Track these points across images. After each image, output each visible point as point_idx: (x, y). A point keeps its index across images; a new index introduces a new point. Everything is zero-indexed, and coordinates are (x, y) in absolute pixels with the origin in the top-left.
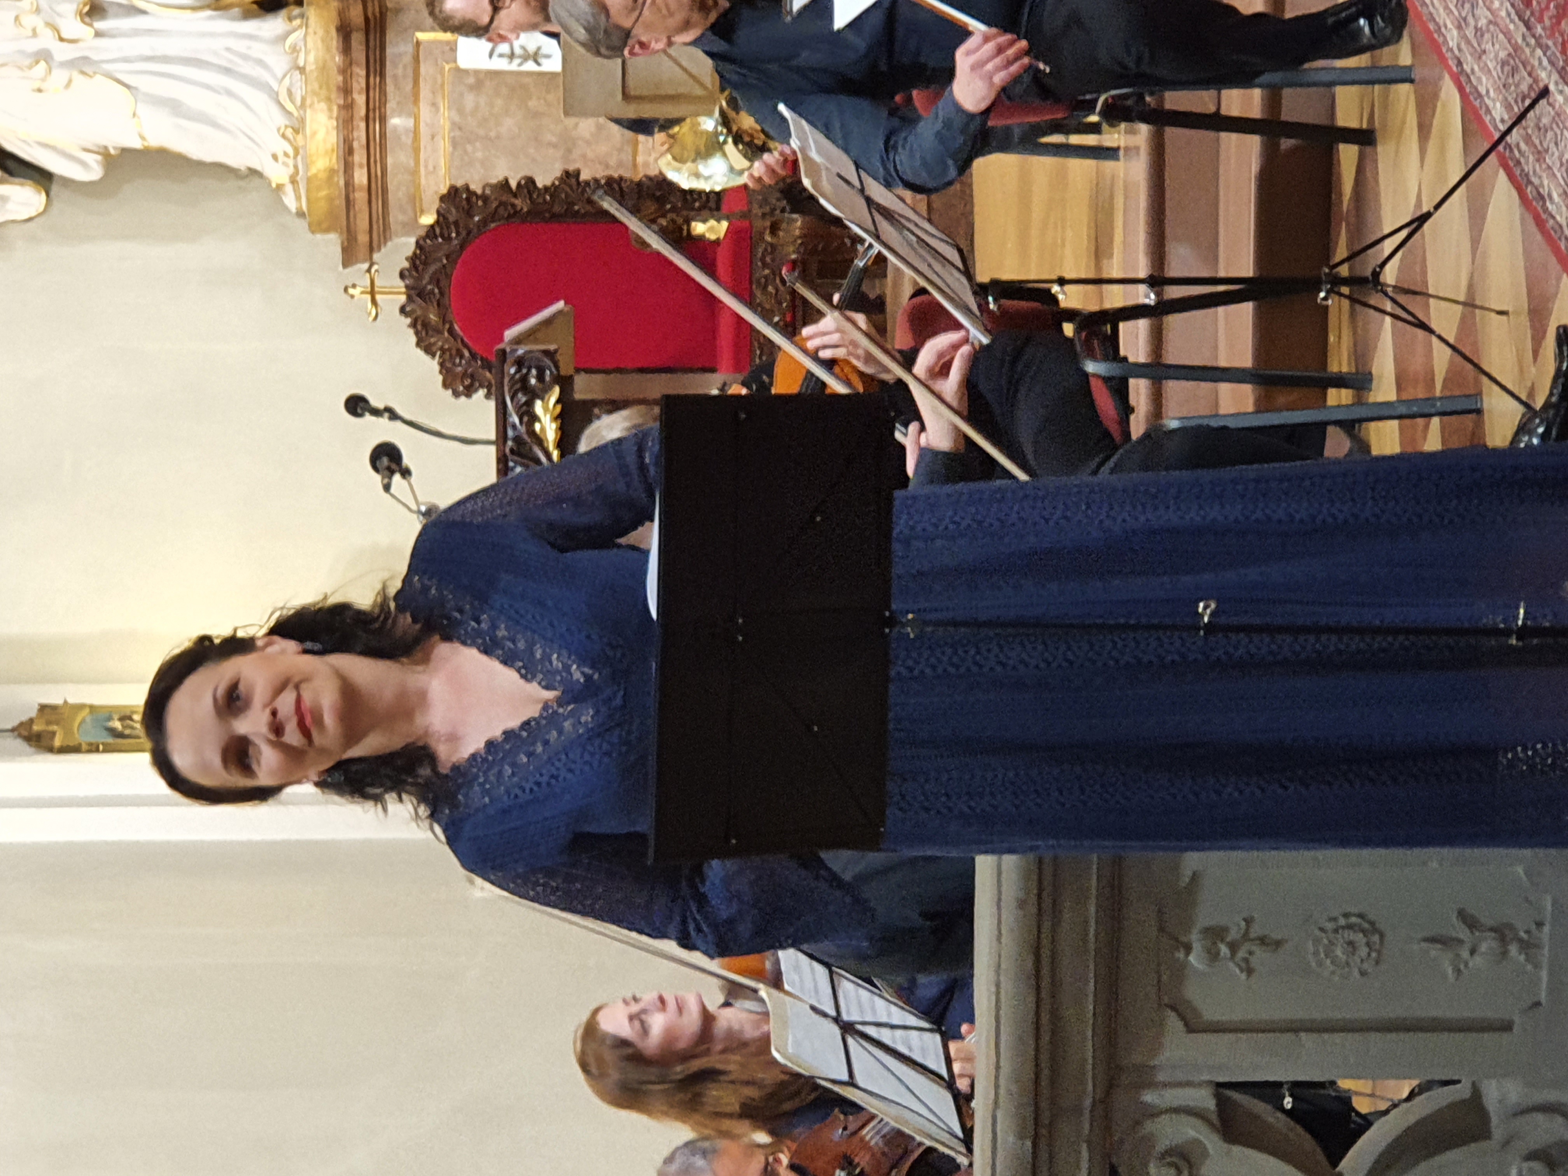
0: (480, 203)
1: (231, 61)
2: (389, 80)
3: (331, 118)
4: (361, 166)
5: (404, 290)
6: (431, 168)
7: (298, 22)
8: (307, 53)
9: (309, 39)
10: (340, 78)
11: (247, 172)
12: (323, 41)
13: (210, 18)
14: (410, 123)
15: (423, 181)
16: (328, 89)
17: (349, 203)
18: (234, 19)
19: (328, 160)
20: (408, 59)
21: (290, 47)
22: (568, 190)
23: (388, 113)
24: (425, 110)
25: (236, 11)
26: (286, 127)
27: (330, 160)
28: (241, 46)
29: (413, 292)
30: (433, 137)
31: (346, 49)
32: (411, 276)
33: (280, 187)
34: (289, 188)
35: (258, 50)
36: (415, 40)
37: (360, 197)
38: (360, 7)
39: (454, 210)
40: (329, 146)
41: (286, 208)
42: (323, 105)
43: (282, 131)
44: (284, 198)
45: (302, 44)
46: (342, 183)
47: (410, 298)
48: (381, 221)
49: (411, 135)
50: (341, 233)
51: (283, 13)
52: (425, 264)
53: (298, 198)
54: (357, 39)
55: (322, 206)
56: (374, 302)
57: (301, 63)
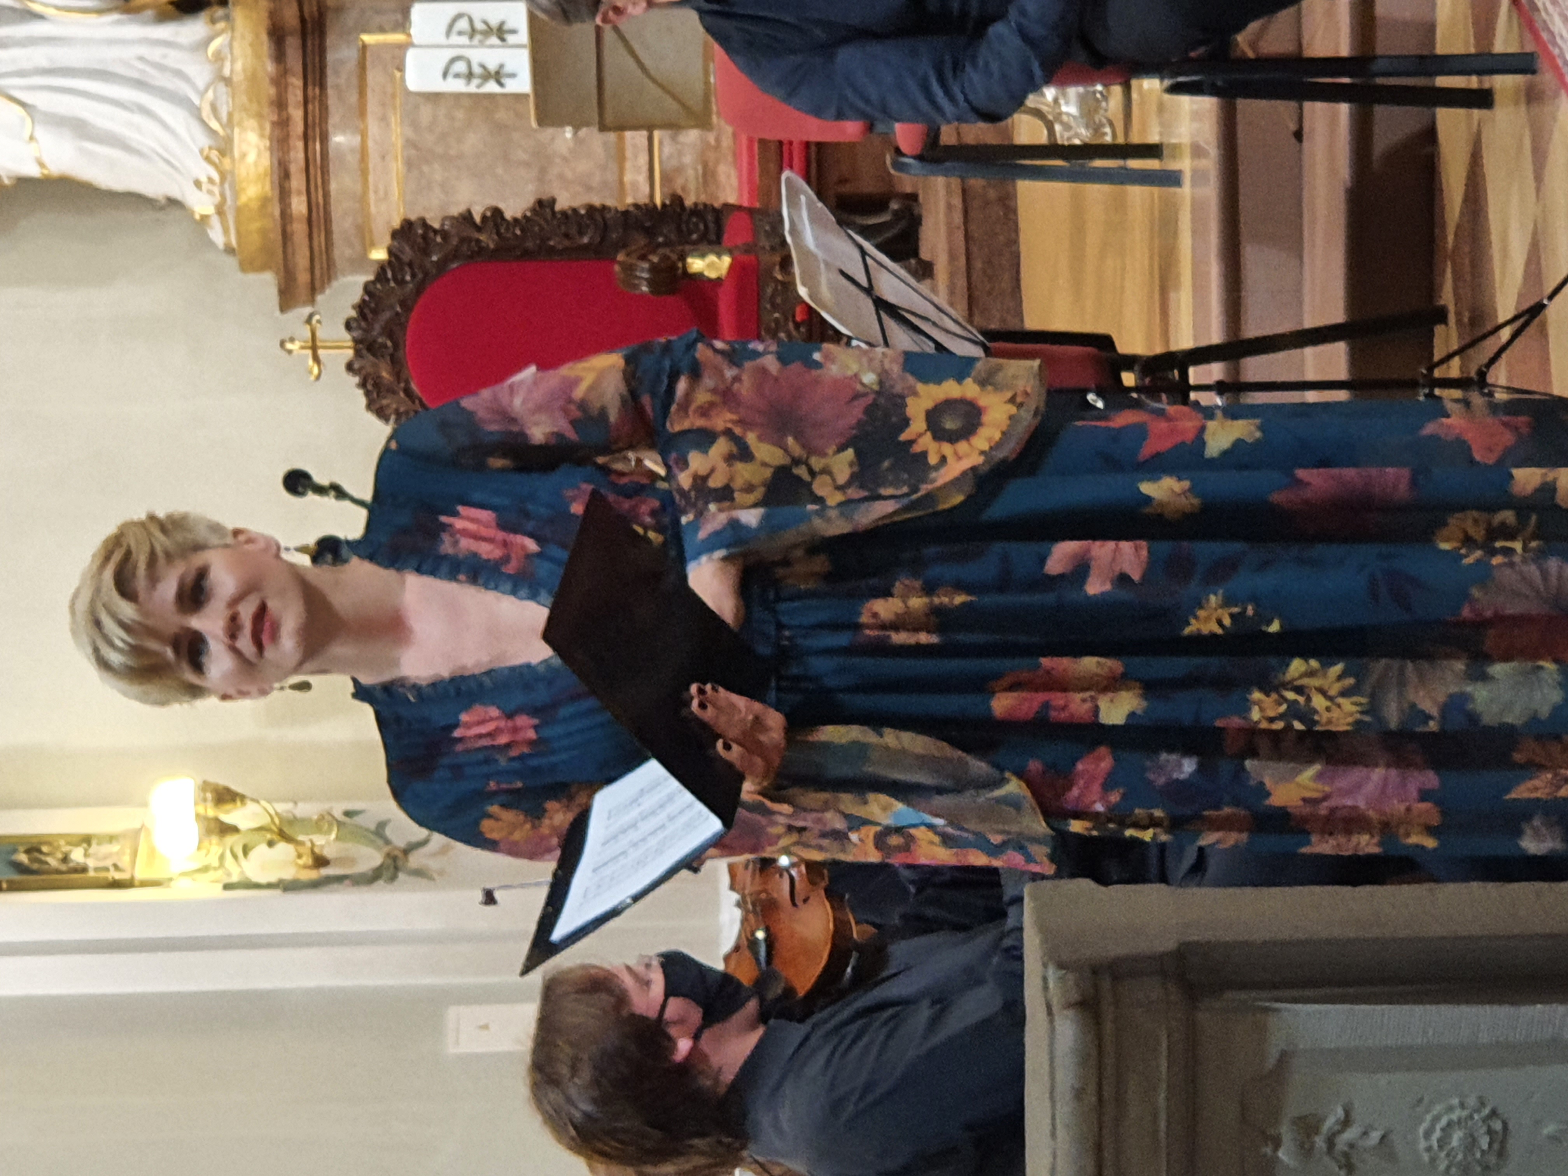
0: (439, 239)
1: (143, 72)
2: (330, 92)
3: (262, 136)
4: (299, 193)
5: (350, 344)
6: (381, 193)
7: (221, 25)
8: (233, 62)
9: (236, 44)
10: (272, 91)
11: (163, 201)
12: (251, 45)
13: (118, 22)
14: (356, 140)
15: (373, 209)
16: (259, 103)
17: (286, 236)
18: (145, 23)
19: (260, 186)
20: (352, 65)
21: (213, 54)
22: (542, 222)
23: (331, 129)
24: (373, 127)
25: (149, 13)
26: (210, 148)
27: (263, 188)
28: (155, 54)
29: (361, 346)
30: (383, 158)
31: (279, 56)
32: (359, 327)
33: (205, 218)
34: (215, 221)
35: (175, 58)
36: (361, 43)
37: (299, 229)
38: (294, 7)
39: (407, 249)
40: (261, 170)
41: (211, 244)
42: (252, 123)
43: (205, 154)
44: (209, 231)
45: (226, 51)
46: (277, 212)
47: (358, 353)
48: (324, 257)
49: (358, 156)
50: (277, 273)
51: (204, 16)
52: (375, 312)
53: (226, 231)
54: (293, 45)
55: (255, 240)
56: (316, 359)
57: (227, 72)
